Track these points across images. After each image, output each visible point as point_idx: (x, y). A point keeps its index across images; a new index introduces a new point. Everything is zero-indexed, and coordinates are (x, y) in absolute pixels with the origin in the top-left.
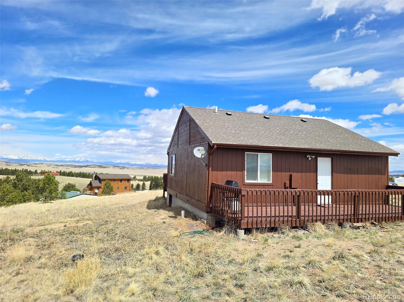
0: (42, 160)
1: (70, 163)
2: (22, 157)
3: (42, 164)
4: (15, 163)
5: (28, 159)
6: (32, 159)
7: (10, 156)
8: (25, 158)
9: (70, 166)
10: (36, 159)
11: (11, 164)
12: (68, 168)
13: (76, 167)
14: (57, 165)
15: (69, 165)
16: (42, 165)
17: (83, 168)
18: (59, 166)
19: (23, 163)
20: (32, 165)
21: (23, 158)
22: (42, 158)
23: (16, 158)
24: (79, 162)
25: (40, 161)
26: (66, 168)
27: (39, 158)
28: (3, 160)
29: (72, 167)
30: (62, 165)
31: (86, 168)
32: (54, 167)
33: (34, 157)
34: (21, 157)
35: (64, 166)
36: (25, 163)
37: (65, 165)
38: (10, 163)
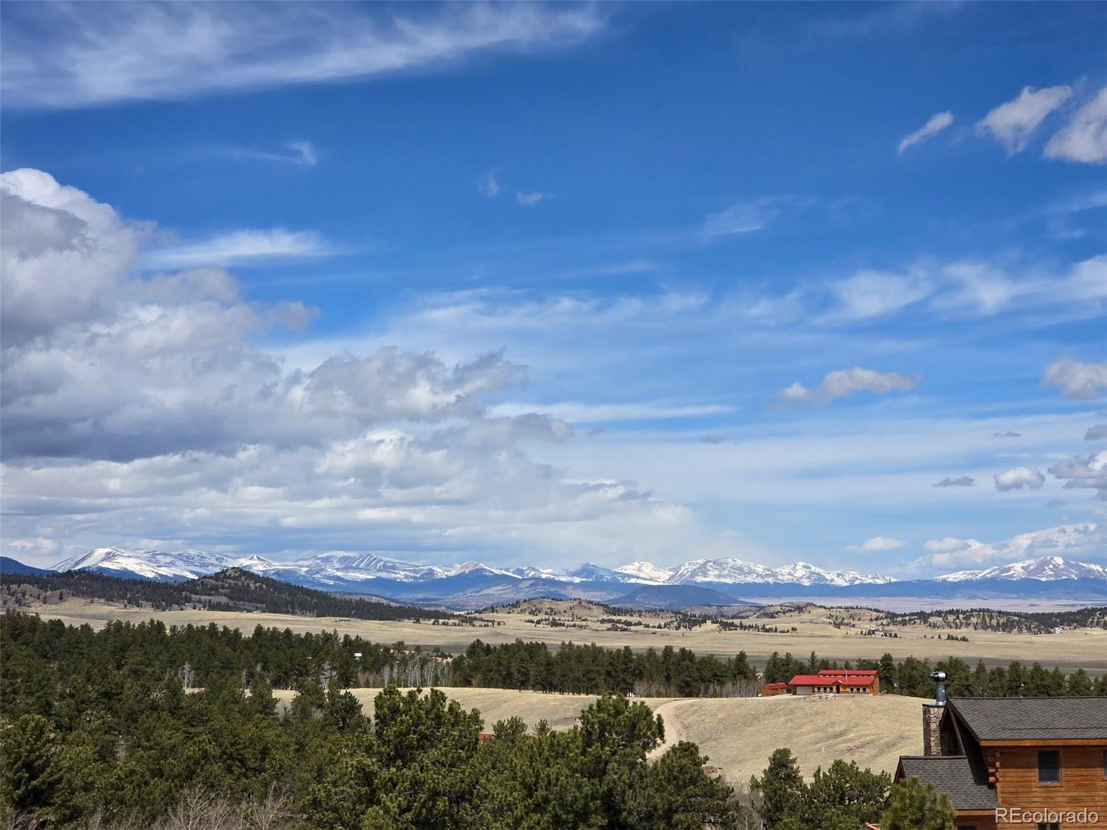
0: (806, 583)
1: (973, 597)
2: (694, 573)
3: (800, 609)
4: (655, 612)
5: (729, 581)
6: (749, 579)
7: (629, 569)
8: (712, 577)
9: (974, 620)
10: (771, 580)
11: (635, 619)
12: (962, 632)
13: (1010, 622)
14: (892, 617)
15: (968, 614)
16: (805, 616)
17: (1058, 630)
18: (904, 623)
19: (697, 612)
20: (746, 622)
21: (700, 579)
22: (797, 572)
23: (662, 577)
24: (1027, 586)
25: (794, 588)
26: (947, 631)
27: (785, 574)
28: (596, 596)
29: (985, 627)
30: (923, 616)
31: (1080, 631)
32: (871, 633)
33: (760, 569)
34: (686, 569)
35: (932, 620)
36: (712, 611)
37: (939, 614)
38: (630, 612)
